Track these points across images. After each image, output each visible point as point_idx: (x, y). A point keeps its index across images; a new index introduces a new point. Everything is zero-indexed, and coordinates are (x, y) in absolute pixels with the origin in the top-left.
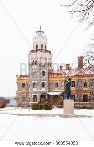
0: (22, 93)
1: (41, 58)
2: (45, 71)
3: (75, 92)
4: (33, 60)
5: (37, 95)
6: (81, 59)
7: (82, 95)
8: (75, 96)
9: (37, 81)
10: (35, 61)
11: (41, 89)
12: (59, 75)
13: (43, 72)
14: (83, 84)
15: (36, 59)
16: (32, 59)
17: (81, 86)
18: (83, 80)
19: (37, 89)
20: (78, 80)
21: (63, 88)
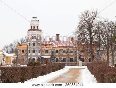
0: (22, 56)
1: (38, 35)
3: (58, 56)
4: (33, 35)
7: (63, 58)
8: (58, 58)
9: (35, 49)
11: (38, 54)
12: (48, 46)
13: (39, 44)
14: (63, 52)
15: (35, 35)
17: (62, 53)
18: (63, 50)
19: (36, 54)
20: (60, 49)
21: (51, 54)
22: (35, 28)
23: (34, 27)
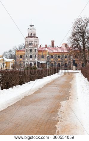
0: (20, 61)
1: (35, 42)
2: (36, 49)
3: (53, 61)
5: (32, 63)
6: (53, 42)
7: (57, 63)
8: (53, 63)
9: (32, 55)
10: (31, 43)
11: (34, 60)
12: (44, 52)
13: (35, 50)
14: (58, 57)
16: (29, 42)
18: (58, 55)
19: (33, 59)
20: (55, 55)
21: (46, 59)
22: (32, 36)
23: (31, 34)
